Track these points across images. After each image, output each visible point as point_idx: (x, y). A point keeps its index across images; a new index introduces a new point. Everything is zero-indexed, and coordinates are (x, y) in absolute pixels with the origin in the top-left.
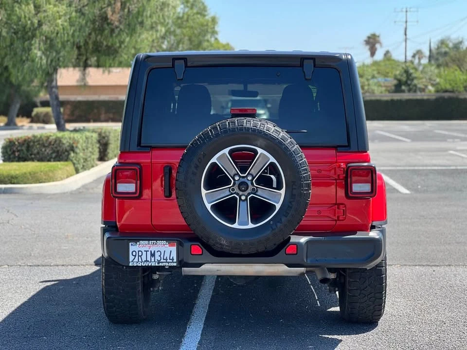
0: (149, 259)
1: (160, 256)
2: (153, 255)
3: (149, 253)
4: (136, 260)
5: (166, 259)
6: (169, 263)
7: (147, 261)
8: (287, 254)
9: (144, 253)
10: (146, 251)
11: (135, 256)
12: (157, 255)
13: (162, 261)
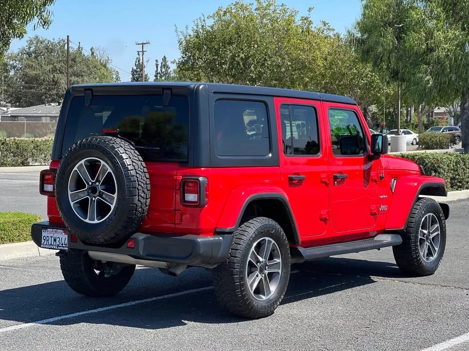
0: (52, 243)
1: (59, 241)
2: (55, 240)
3: (53, 238)
4: (45, 243)
5: (63, 244)
6: (63, 247)
7: (51, 245)
8: (128, 247)
9: (50, 238)
10: (51, 237)
11: (45, 240)
12: (58, 240)
13: (60, 245)
